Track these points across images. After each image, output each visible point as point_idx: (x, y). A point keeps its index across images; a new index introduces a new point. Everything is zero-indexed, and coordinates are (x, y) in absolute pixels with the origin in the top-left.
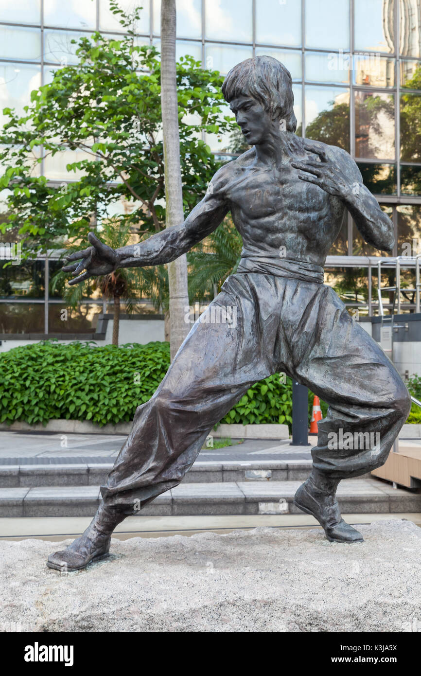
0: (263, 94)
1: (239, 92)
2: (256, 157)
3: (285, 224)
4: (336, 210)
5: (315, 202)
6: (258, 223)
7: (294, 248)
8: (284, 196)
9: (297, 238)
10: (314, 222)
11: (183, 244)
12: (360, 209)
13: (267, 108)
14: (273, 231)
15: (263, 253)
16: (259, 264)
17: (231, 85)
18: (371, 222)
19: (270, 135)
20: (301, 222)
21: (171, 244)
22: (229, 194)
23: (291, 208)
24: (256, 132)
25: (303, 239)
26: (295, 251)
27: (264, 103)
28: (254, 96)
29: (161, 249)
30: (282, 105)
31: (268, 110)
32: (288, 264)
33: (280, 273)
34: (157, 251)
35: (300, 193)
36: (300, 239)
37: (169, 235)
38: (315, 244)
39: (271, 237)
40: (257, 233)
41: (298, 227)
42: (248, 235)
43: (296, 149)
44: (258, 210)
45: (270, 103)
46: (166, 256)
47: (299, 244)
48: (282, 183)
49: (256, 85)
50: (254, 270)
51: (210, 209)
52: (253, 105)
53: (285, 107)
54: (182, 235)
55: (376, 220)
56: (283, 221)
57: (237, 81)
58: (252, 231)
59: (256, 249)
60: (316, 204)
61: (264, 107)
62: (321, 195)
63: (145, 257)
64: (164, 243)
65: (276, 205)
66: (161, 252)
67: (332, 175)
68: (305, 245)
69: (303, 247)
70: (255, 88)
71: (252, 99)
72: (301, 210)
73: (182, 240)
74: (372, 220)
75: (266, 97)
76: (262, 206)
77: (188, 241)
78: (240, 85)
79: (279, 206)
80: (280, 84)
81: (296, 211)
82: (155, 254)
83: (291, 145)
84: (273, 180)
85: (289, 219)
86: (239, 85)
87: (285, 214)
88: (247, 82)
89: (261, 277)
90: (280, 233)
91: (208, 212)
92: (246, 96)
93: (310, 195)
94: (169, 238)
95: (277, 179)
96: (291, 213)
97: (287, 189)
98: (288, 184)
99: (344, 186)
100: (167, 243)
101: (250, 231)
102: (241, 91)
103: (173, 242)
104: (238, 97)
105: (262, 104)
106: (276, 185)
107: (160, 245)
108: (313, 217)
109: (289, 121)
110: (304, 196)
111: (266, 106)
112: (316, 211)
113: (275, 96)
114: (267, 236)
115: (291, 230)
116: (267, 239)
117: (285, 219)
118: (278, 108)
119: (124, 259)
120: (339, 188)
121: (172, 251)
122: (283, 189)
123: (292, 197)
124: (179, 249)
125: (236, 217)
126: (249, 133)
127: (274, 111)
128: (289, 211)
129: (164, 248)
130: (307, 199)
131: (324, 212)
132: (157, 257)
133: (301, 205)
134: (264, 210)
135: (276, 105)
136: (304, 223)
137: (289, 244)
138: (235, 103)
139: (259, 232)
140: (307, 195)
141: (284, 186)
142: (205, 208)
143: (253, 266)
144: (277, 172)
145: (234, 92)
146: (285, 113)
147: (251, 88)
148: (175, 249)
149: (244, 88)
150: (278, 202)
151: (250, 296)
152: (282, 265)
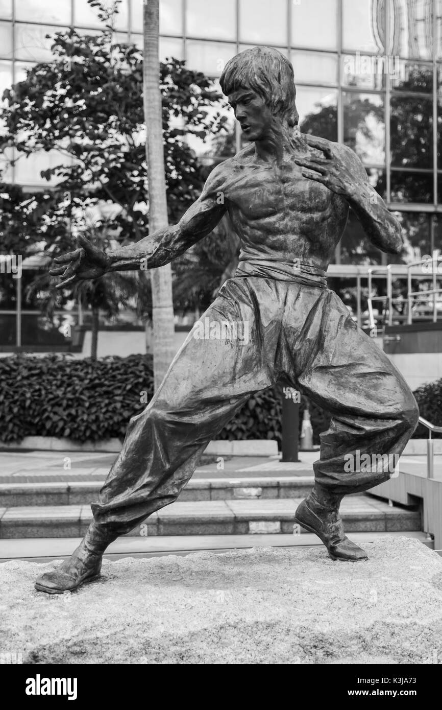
0: (263, 87)
1: (238, 84)
2: (256, 154)
3: (286, 225)
4: (340, 211)
5: (318, 202)
6: (258, 224)
7: (297, 250)
8: (286, 195)
9: (299, 240)
10: (317, 223)
11: (178, 246)
12: (367, 209)
13: (268, 102)
14: (274, 232)
15: (263, 256)
16: (259, 267)
17: (230, 77)
18: (378, 222)
19: (271, 130)
20: (303, 223)
21: (165, 246)
22: (227, 193)
23: (292, 207)
24: (255, 127)
25: (305, 241)
26: (297, 254)
27: (265, 96)
28: (254, 89)
29: (154, 251)
30: (284, 98)
31: (269, 104)
32: (289, 267)
33: (281, 277)
34: (150, 254)
35: (302, 193)
36: (302, 241)
37: (162, 236)
38: (318, 247)
39: (272, 239)
40: (257, 234)
41: (300, 228)
42: (247, 237)
43: (298, 146)
44: (258, 210)
45: (271, 96)
46: (159, 259)
47: (301, 246)
48: (283, 181)
49: (256, 77)
50: (253, 274)
51: (207, 209)
52: (253, 98)
53: (287, 100)
54: (177, 237)
55: (383, 221)
56: (285, 222)
57: (236, 73)
58: (251, 232)
59: (256, 252)
60: (320, 204)
61: (264, 101)
62: (325, 195)
63: (138, 260)
64: (157, 245)
65: (277, 205)
66: (155, 254)
67: (338, 173)
68: (308, 248)
69: (305, 249)
70: (255, 81)
71: (252, 91)
72: (304, 210)
73: (176, 242)
74: (379, 221)
75: (267, 90)
76: (262, 206)
77: (182, 243)
78: (240, 76)
79: (281, 206)
80: (281, 76)
81: (298, 211)
82: (148, 257)
83: (293, 141)
84: (273, 179)
85: (291, 220)
86: (238, 77)
87: (287, 214)
88: (247, 74)
89: (262, 282)
90: (281, 234)
91: (204, 213)
92: (245, 88)
93: (313, 195)
94: (163, 240)
95: (278, 178)
96: (293, 213)
97: (288, 187)
98: (290, 183)
99: (350, 184)
100: (161, 245)
101: (249, 232)
102: (240, 83)
103: (167, 244)
104: (237, 90)
105: (263, 97)
106: (277, 183)
107: (154, 247)
108: (316, 218)
109: (290, 116)
110: (307, 196)
111: (267, 100)
112: (319, 211)
113: (276, 88)
114: (267, 237)
115: (293, 231)
116: (267, 241)
117: (287, 219)
118: (280, 101)
119: (116, 262)
120: (345, 186)
121: (166, 253)
122: (285, 188)
123: (294, 197)
124: (174, 251)
125: (234, 218)
126: (249, 128)
127: (275, 105)
128: (290, 212)
129: (158, 250)
130: (310, 199)
131: (328, 212)
132: (150, 259)
133: (304, 205)
134: (264, 210)
135: (277, 98)
136: (307, 224)
137: (290, 246)
138: (234, 96)
139: (258, 233)
140: (310, 195)
141: (286, 184)
142: (201, 208)
143: (252, 270)
144: (278, 170)
145: (233, 84)
146: (287, 108)
147: (251, 80)
148: (169, 252)
149: (244, 80)
150: (280, 201)
151: (250, 301)
152: (283, 269)
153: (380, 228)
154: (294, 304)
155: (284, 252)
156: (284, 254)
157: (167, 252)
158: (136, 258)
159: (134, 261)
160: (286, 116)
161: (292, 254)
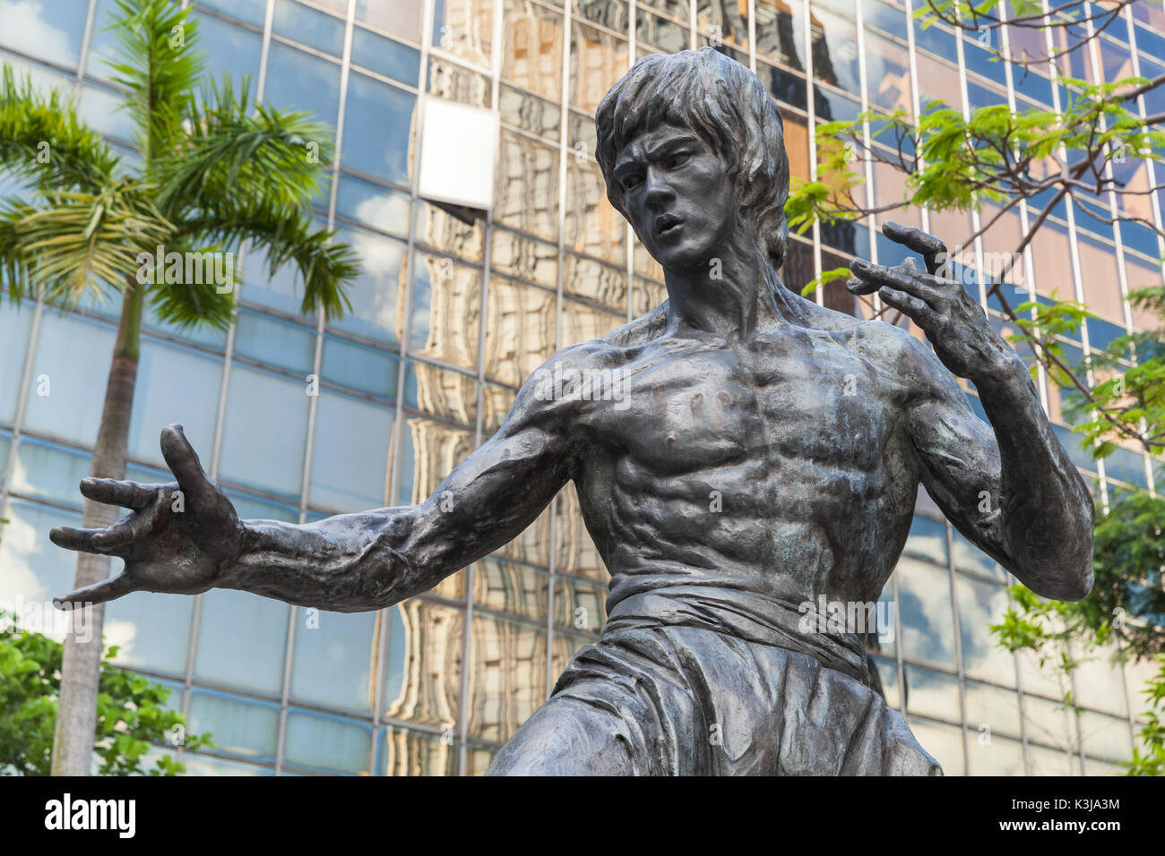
0: (725, 125)
1: (661, 110)
3: (772, 493)
5: (861, 441)
6: (689, 484)
7: (799, 567)
8: (772, 415)
9: (807, 537)
10: (857, 497)
11: (425, 555)
13: (735, 169)
14: (740, 507)
15: (697, 574)
16: (695, 603)
17: (636, 95)
19: (730, 248)
20: (822, 490)
21: (394, 547)
22: (590, 411)
23: (789, 449)
24: (699, 226)
25: (823, 545)
26: (799, 579)
27: (725, 153)
28: (700, 129)
29: (364, 551)
31: (734, 175)
32: (782, 610)
33: (760, 633)
34: (351, 555)
35: (818, 410)
36: (816, 544)
37: (384, 520)
38: (853, 569)
40: (685, 513)
41: (814, 506)
43: (788, 313)
44: (693, 445)
45: (741, 157)
46: (375, 577)
47: (812, 555)
48: (762, 381)
49: (709, 100)
50: (677, 619)
51: (525, 456)
52: (695, 152)
54: (427, 529)
56: (768, 484)
57: (656, 85)
59: (677, 566)
60: (863, 447)
61: (723, 164)
62: (874, 428)
63: (315, 564)
64: (373, 536)
65: (748, 435)
66: (364, 559)
68: (828, 566)
69: (821, 568)
70: (707, 107)
71: (694, 133)
72: (821, 456)
73: (423, 543)
75: (736, 136)
76: (705, 434)
77: (442, 548)
78: (667, 91)
79: (756, 441)
81: (807, 458)
82: (344, 562)
84: (734, 370)
85: (786, 481)
87: (773, 466)
88: (687, 88)
89: (709, 637)
90: (757, 516)
91: (517, 463)
92: (678, 123)
93: (846, 419)
94: (387, 528)
95: (746, 371)
96: (792, 464)
97: (773, 397)
98: (782, 385)
99: (1001, 349)
100: (382, 539)
102: (667, 108)
103: (399, 541)
104: (653, 128)
105: (720, 155)
106: (745, 384)
107: (362, 540)
108: (855, 484)
109: (776, 228)
110: (832, 419)
111: (730, 163)
112: (862, 468)
113: (756, 140)
114: (716, 524)
115: (793, 514)
116: (715, 533)
117: (774, 478)
118: (760, 174)
119: (254, 551)
121: (394, 566)
122: (767, 398)
123: (795, 419)
124: (415, 568)
126: (678, 227)
127: (751, 179)
128: (783, 460)
129: (374, 549)
130: (839, 427)
131: (878, 479)
132: (349, 570)
133: (824, 442)
134: (712, 444)
135: (756, 164)
136: (831, 493)
137: (784, 554)
138: (642, 144)
139: (689, 511)
140: (840, 418)
141: (770, 388)
142: (507, 450)
143: (674, 610)
144: (743, 350)
145: (643, 112)
146: (770, 203)
147: (696, 106)
148: (403, 563)
149: (677, 101)
150: (754, 429)
151: (683, 681)
152: (765, 612)
153: (1063, 494)
154: (809, 707)
155: (764, 570)
156: (763, 574)
157: (398, 563)
158: (312, 558)
159: (305, 563)
160: (765, 226)
161: (785, 576)
